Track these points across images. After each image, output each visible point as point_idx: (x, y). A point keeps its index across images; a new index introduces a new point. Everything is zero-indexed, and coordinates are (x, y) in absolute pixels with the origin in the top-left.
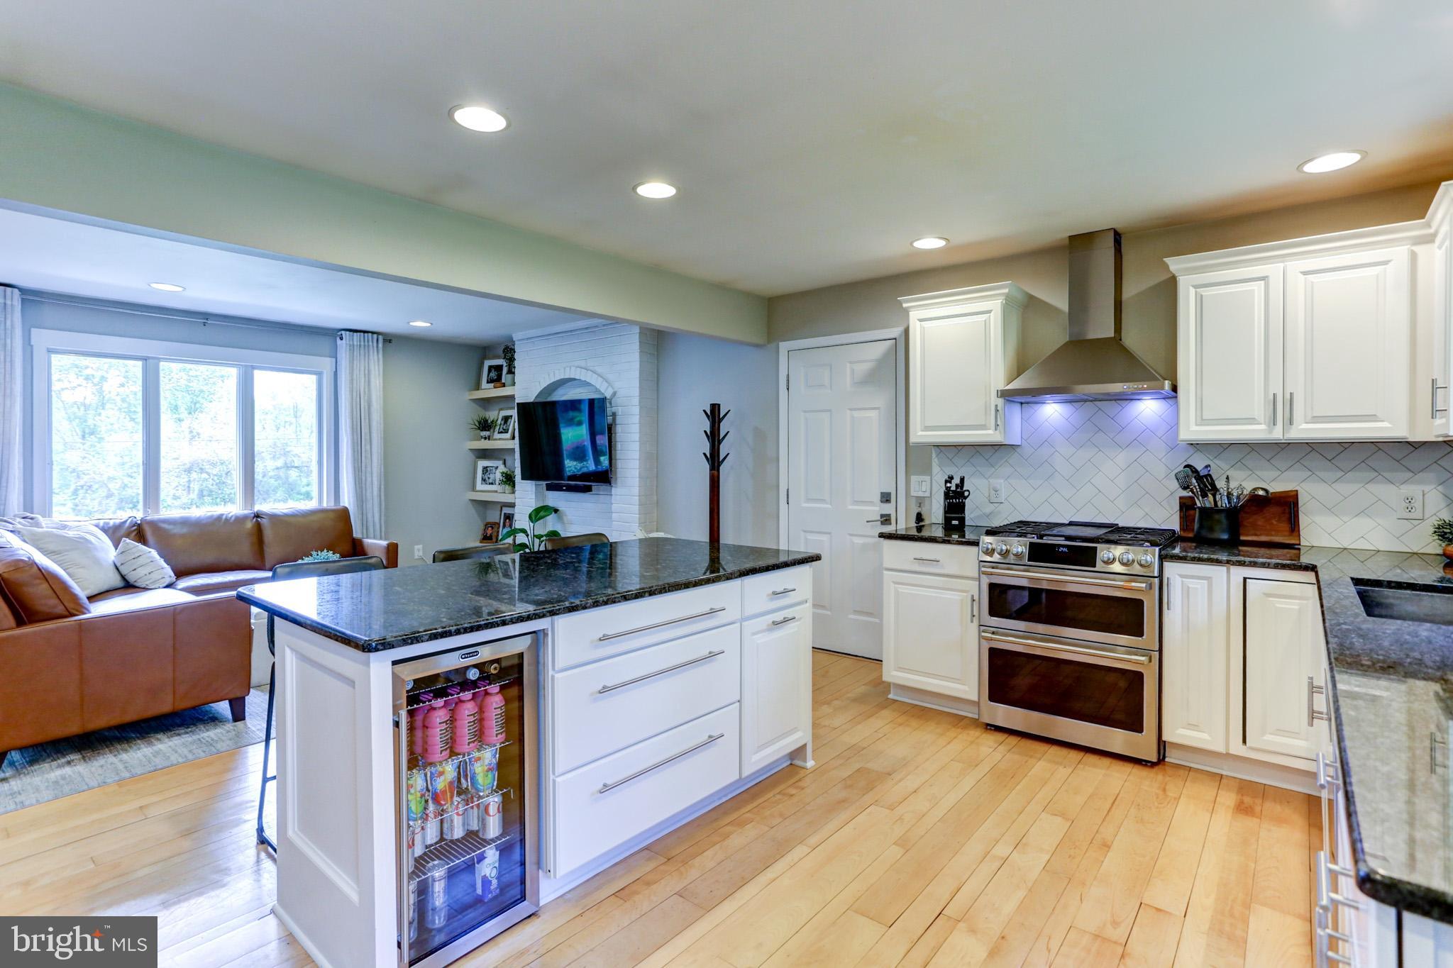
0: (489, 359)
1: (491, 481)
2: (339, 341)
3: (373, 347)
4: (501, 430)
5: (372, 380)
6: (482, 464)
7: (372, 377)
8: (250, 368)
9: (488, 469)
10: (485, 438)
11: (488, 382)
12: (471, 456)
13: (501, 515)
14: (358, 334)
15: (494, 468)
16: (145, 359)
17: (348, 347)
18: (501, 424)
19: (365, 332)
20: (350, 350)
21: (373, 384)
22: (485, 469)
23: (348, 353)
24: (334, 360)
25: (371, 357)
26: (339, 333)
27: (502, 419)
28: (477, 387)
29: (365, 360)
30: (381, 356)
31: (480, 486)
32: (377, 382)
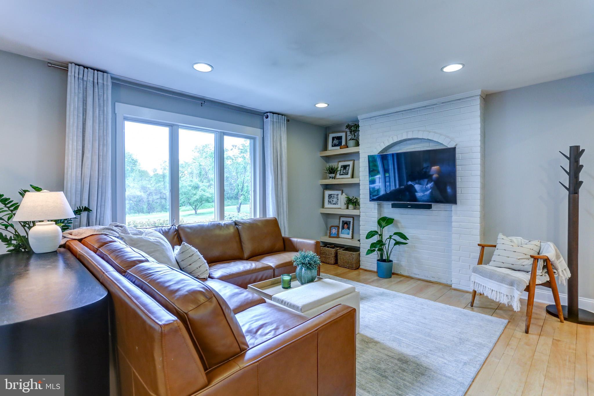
0: (333, 132)
1: (334, 202)
2: (265, 120)
3: (282, 123)
4: (342, 173)
5: (283, 143)
6: (327, 193)
7: (282, 140)
8: (223, 134)
9: (332, 196)
10: (333, 178)
11: (332, 146)
12: (321, 189)
13: (340, 222)
14: (276, 114)
15: (336, 195)
16: (170, 126)
17: (271, 123)
18: (341, 170)
19: (279, 114)
20: (272, 124)
21: (283, 145)
22: (330, 196)
23: (271, 126)
24: (262, 130)
25: (282, 129)
26: (266, 114)
27: (341, 167)
28: (325, 148)
29: (279, 130)
30: (286, 128)
31: (327, 205)
32: (284, 143)
